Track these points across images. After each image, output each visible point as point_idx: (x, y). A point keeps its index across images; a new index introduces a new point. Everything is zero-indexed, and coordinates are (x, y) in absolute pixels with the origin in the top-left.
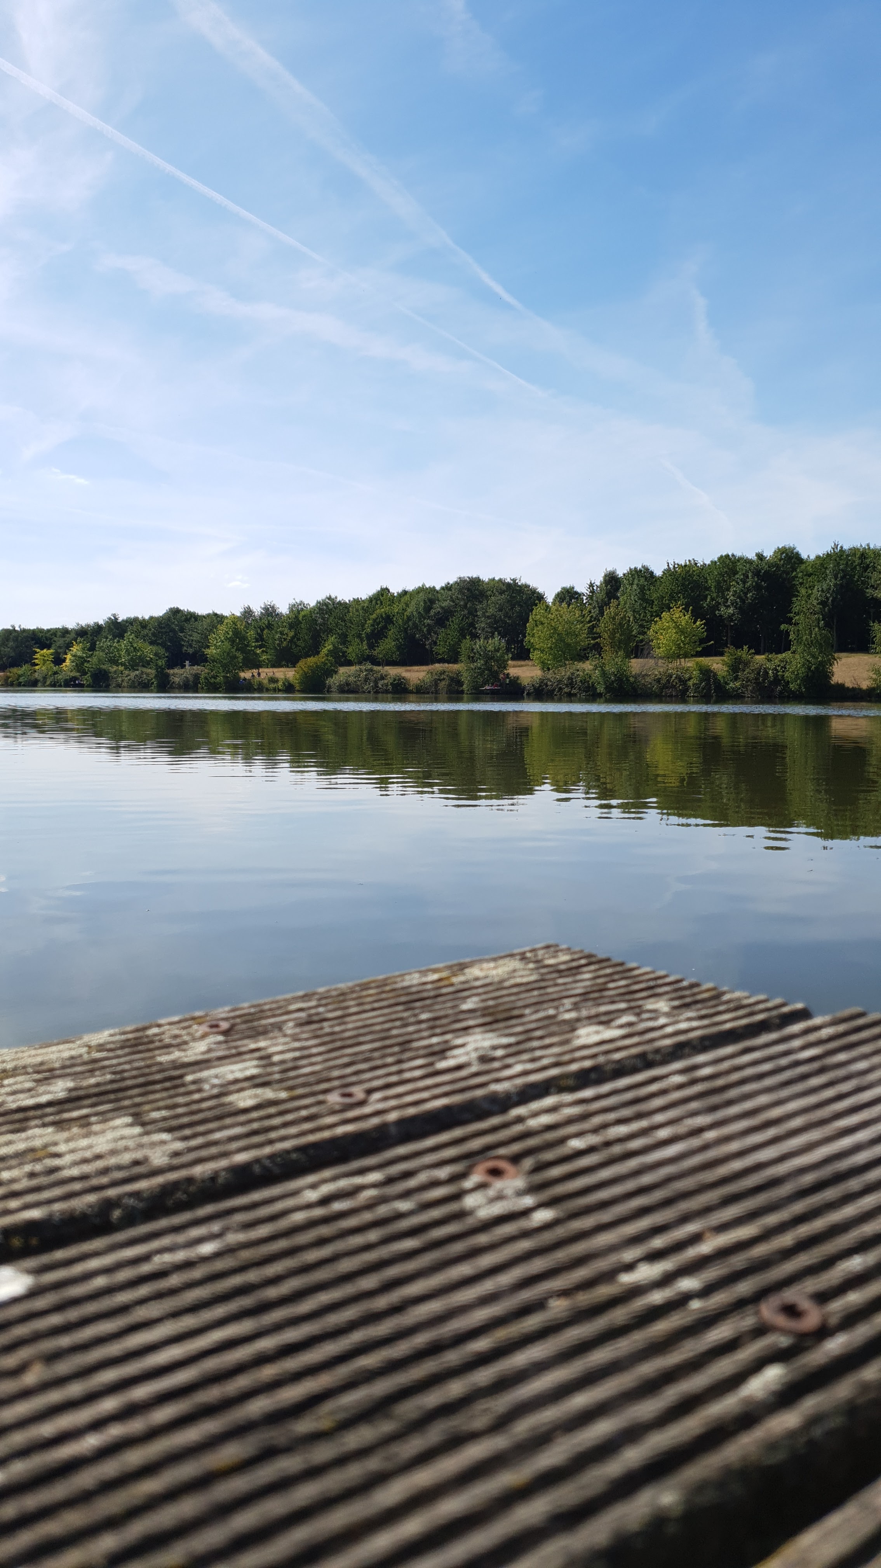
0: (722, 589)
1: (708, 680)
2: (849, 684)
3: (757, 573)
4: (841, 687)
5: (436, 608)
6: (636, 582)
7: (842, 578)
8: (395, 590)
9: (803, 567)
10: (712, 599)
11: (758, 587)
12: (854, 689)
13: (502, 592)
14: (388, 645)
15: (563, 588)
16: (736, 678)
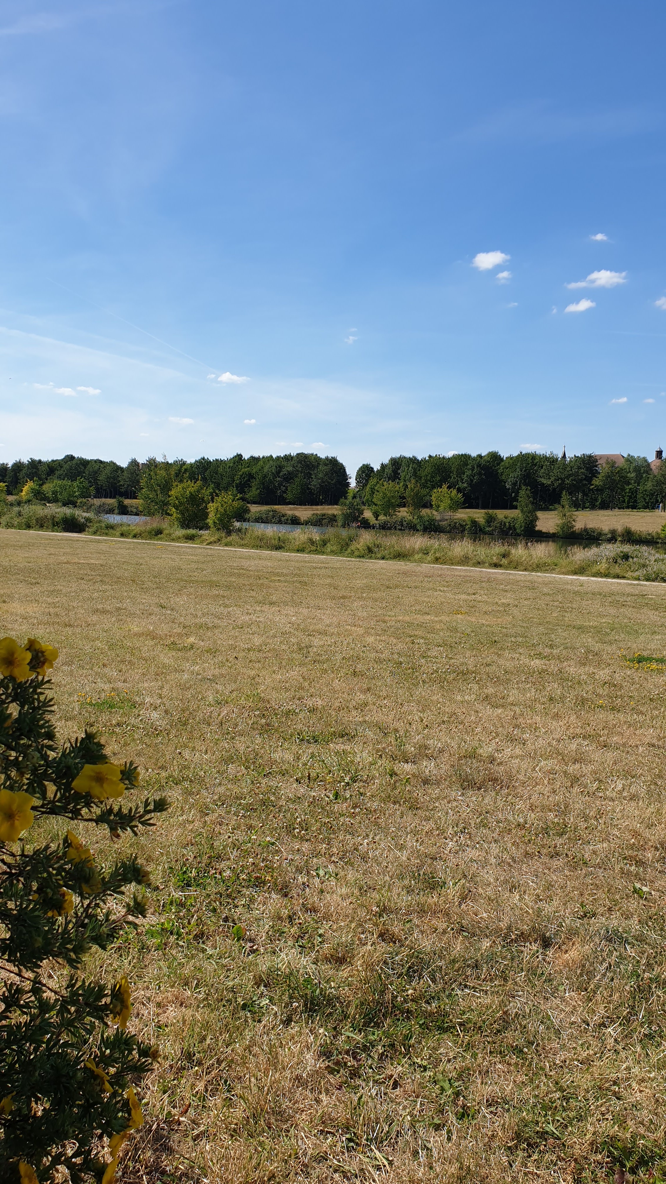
0: (460, 473)
1: (476, 526)
2: (544, 530)
3: (479, 465)
4: (540, 532)
5: (284, 471)
6: (411, 466)
7: (525, 471)
8: (246, 456)
9: (503, 463)
10: (454, 478)
11: (480, 474)
12: (546, 533)
13: (326, 465)
14: (254, 492)
15: (364, 465)
16: (490, 526)
